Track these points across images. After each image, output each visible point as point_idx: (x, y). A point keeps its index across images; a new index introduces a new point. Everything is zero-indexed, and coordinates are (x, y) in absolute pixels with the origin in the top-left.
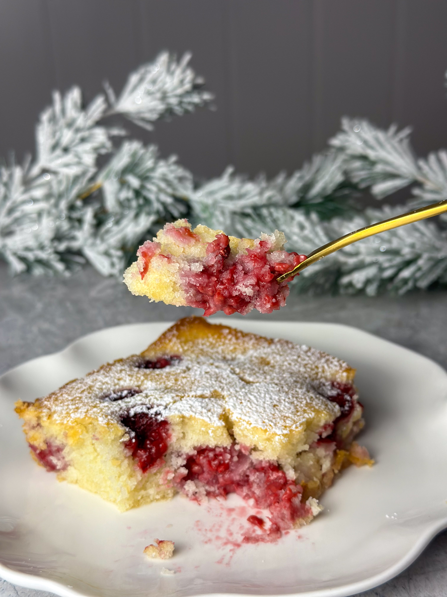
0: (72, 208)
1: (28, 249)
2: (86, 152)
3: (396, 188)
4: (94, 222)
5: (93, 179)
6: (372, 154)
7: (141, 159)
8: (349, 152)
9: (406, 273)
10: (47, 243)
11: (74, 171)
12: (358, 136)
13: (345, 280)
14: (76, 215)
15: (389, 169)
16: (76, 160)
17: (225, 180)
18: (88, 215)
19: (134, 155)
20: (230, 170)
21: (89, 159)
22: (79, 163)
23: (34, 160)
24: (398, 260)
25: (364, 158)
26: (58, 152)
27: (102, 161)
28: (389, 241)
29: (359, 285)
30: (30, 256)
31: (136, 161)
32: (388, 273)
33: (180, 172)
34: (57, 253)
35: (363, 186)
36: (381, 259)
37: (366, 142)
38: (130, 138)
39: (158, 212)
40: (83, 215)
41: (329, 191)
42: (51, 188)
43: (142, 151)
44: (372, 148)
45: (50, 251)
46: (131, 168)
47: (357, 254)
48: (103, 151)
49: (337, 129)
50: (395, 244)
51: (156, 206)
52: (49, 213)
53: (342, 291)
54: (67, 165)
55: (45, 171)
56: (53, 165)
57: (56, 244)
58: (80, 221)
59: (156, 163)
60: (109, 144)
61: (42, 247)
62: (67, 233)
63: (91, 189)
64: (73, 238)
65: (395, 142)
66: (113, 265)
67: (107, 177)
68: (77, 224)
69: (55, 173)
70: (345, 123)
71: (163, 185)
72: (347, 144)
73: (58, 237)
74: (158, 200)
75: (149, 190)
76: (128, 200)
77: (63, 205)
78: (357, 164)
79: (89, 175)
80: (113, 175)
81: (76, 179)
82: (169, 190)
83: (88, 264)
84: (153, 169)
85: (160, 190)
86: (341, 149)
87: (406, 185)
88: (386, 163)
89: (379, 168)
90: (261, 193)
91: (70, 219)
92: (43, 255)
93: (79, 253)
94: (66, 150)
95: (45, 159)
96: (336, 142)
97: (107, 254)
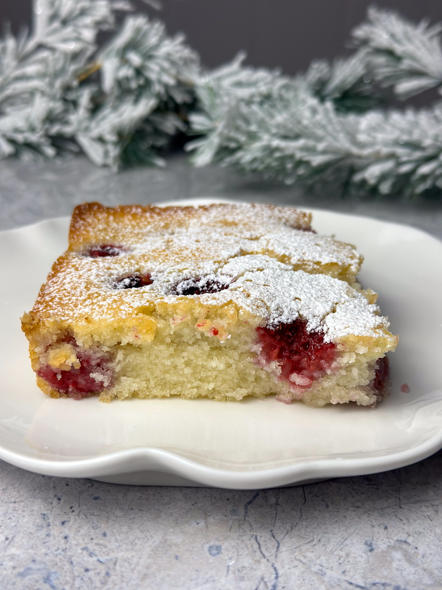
0: (67, 88)
1: (17, 130)
2: (86, 26)
3: (421, 88)
4: (91, 106)
5: (92, 58)
6: (398, 49)
7: (145, 35)
8: (374, 44)
9: (425, 169)
10: (38, 125)
11: (72, 47)
12: (385, 28)
13: (357, 178)
14: (71, 96)
15: (416, 66)
16: (75, 35)
17: (235, 66)
18: (85, 97)
19: (138, 30)
20: (241, 57)
21: (89, 35)
22: (78, 39)
23: (31, 32)
24: (418, 155)
25: (389, 53)
26: (56, 24)
27: (103, 38)
28: (410, 133)
29: (372, 181)
30: (20, 138)
31: (139, 38)
32: (405, 169)
33: (187, 52)
34: (48, 136)
35: (385, 85)
36: (400, 151)
37: (393, 36)
38: (136, 13)
39: (158, 96)
40: (78, 97)
41: (348, 86)
42: (47, 65)
43: (146, 27)
44: (398, 42)
45: (41, 133)
46: (133, 45)
47: (372, 144)
48: (105, 27)
49: (362, 18)
50: (416, 136)
51: (158, 88)
52: (43, 93)
53: (353, 191)
54: (65, 40)
55: (40, 47)
56: (50, 40)
57: (47, 126)
58: (75, 104)
59: (161, 40)
60: (111, 20)
61: (32, 129)
62: (61, 116)
63: (90, 70)
64: (66, 123)
65: (425, 38)
66: (106, 154)
67: (108, 56)
68: (71, 107)
69: (52, 49)
70: (372, 13)
71: (166, 65)
72: (372, 36)
73: (50, 118)
74: (160, 82)
75: (151, 70)
76: (127, 79)
77: (58, 83)
78: (381, 60)
79: (89, 53)
80: (113, 54)
81: (75, 56)
82: (173, 71)
83: (81, 153)
84: (157, 46)
85: (163, 70)
86: (365, 42)
87: (432, 86)
88: (413, 58)
89: (406, 64)
90: (273, 82)
91: (65, 100)
92: (34, 138)
93: (73, 139)
94: (65, 22)
95: (42, 31)
96: (360, 32)
97: (101, 140)
